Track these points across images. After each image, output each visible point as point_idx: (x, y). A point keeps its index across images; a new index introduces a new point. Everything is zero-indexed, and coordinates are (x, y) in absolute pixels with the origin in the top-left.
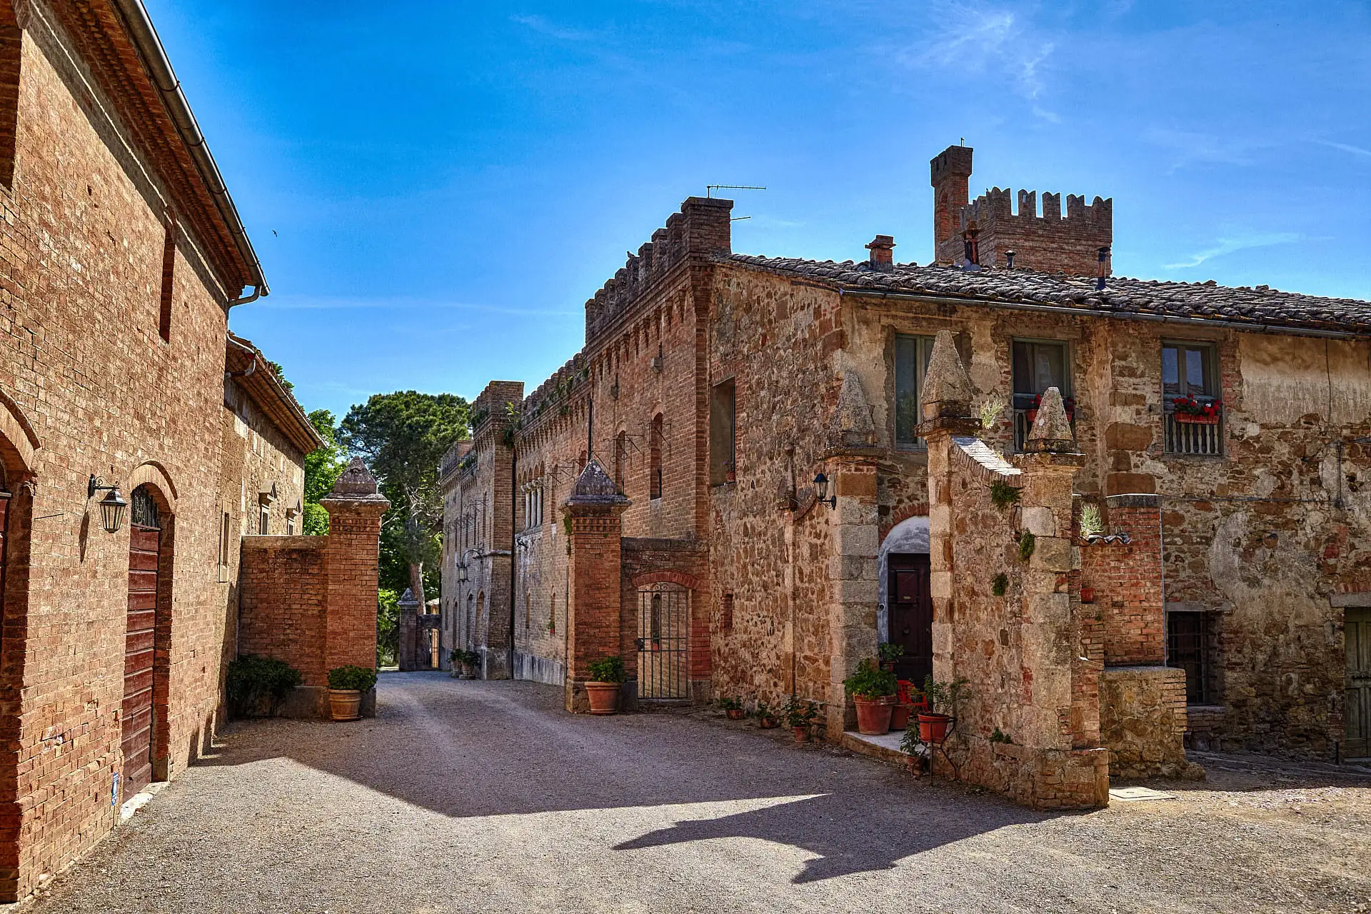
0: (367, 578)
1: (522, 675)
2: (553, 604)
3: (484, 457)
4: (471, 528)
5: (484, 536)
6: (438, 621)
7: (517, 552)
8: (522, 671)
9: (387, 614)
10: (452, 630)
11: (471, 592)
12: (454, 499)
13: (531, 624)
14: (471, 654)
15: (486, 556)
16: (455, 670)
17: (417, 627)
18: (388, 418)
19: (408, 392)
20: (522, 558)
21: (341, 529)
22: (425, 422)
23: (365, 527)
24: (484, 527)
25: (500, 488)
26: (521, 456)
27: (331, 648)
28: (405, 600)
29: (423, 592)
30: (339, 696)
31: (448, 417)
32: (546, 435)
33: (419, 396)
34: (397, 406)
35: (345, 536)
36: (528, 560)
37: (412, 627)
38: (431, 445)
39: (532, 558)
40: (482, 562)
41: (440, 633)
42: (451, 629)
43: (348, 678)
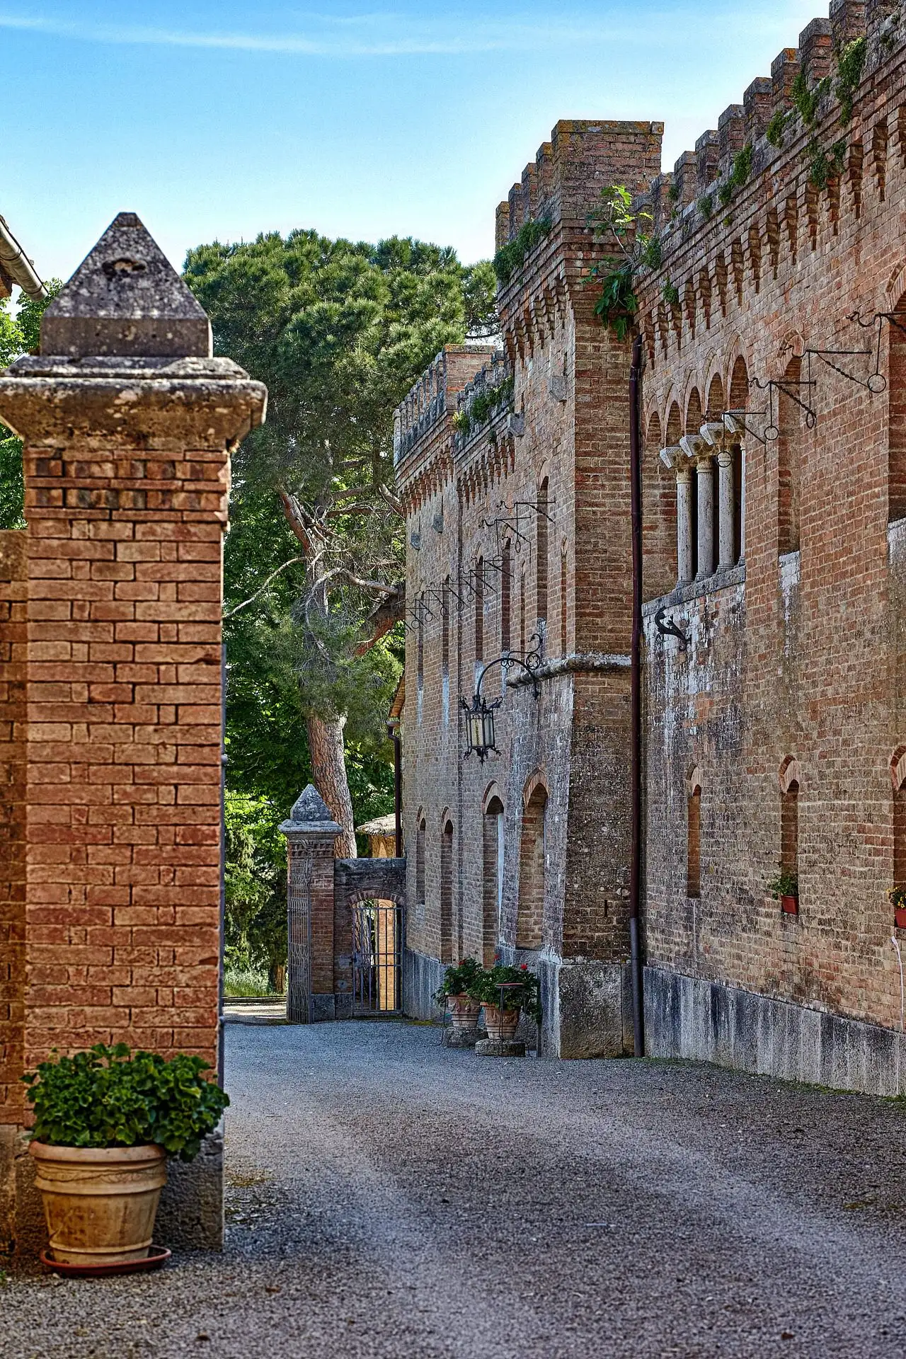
0: (179, 695)
1: (675, 1045)
2: (790, 818)
3: (538, 371)
4: (493, 603)
5: (542, 611)
6: (394, 879)
7: (651, 658)
8: (676, 1031)
9: (250, 862)
10: (438, 904)
11: (495, 792)
12: (438, 523)
13: (705, 884)
14: (512, 975)
15: (549, 675)
16: (458, 1026)
17: (336, 895)
18: (240, 307)
19: (295, 234)
20: (670, 677)
21: (72, 499)
22: (344, 315)
23: (168, 493)
24: (542, 586)
25: (592, 462)
26: (659, 355)
27: (41, 974)
28: (299, 818)
29: (347, 798)
30: (76, 1172)
31: (407, 300)
32: (755, 265)
33: (324, 245)
34: (264, 272)
35: (90, 529)
36: (691, 682)
37: (322, 896)
38: (363, 381)
39: (706, 675)
40: (536, 694)
41: (401, 915)
42: (434, 900)
43: (109, 1101)
